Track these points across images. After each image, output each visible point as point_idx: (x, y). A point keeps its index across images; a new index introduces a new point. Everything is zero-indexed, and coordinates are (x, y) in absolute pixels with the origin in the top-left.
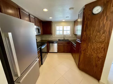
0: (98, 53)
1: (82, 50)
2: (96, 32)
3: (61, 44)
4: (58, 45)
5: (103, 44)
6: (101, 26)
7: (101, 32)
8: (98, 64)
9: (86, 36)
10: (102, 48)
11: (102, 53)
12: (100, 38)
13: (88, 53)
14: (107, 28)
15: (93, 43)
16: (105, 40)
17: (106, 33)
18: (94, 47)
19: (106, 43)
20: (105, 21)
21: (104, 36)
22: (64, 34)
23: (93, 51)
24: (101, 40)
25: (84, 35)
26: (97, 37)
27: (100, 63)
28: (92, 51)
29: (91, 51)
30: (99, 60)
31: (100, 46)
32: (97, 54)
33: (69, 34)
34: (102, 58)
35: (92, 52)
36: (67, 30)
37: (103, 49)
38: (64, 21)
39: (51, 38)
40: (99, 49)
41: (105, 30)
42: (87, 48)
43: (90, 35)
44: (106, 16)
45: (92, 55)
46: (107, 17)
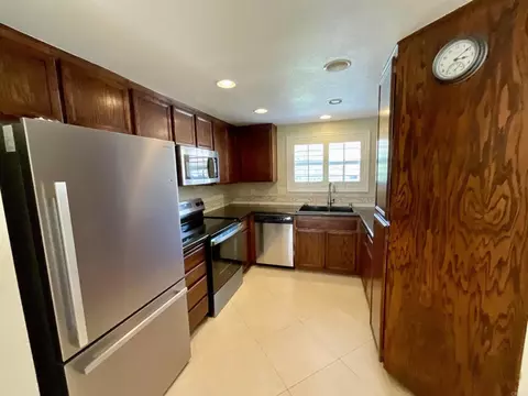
0: (480, 292)
1: (392, 267)
2: (460, 171)
3: (313, 230)
4: (297, 234)
5: (507, 244)
6: (484, 139)
7: (486, 171)
8: (481, 360)
9: (412, 191)
10: (501, 263)
11: (500, 293)
12: (487, 206)
13: (423, 288)
14: (517, 152)
15: (450, 233)
16: (511, 219)
17: (519, 181)
18: (456, 257)
19: (521, 238)
20: (504, 113)
21: (506, 198)
22: (331, 180)
23: (451, 276)
24: (488, 217)
25: (400, 186)
26: (467, 197)
27: (493, 352)
28: (446, 278)
29: (439, 277)
30: (490, 338)
31: (488, 253)
32: (473, 295)
33: (358, 180)
34: (503, 323)
35: (445, 286)
36: (345, 163)
37: (506, 271)
38: (325, 117)
39: (270, 199)
40: (485, 268)
41: (510, 162)
42: (417, 256)
43: (431, 190)
44: (506, 87)
45: (449, 301)
46: (515, 92)
